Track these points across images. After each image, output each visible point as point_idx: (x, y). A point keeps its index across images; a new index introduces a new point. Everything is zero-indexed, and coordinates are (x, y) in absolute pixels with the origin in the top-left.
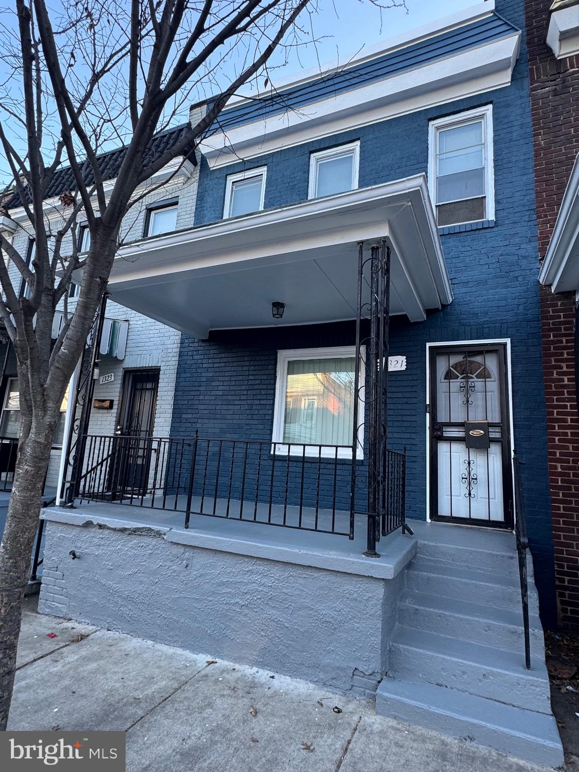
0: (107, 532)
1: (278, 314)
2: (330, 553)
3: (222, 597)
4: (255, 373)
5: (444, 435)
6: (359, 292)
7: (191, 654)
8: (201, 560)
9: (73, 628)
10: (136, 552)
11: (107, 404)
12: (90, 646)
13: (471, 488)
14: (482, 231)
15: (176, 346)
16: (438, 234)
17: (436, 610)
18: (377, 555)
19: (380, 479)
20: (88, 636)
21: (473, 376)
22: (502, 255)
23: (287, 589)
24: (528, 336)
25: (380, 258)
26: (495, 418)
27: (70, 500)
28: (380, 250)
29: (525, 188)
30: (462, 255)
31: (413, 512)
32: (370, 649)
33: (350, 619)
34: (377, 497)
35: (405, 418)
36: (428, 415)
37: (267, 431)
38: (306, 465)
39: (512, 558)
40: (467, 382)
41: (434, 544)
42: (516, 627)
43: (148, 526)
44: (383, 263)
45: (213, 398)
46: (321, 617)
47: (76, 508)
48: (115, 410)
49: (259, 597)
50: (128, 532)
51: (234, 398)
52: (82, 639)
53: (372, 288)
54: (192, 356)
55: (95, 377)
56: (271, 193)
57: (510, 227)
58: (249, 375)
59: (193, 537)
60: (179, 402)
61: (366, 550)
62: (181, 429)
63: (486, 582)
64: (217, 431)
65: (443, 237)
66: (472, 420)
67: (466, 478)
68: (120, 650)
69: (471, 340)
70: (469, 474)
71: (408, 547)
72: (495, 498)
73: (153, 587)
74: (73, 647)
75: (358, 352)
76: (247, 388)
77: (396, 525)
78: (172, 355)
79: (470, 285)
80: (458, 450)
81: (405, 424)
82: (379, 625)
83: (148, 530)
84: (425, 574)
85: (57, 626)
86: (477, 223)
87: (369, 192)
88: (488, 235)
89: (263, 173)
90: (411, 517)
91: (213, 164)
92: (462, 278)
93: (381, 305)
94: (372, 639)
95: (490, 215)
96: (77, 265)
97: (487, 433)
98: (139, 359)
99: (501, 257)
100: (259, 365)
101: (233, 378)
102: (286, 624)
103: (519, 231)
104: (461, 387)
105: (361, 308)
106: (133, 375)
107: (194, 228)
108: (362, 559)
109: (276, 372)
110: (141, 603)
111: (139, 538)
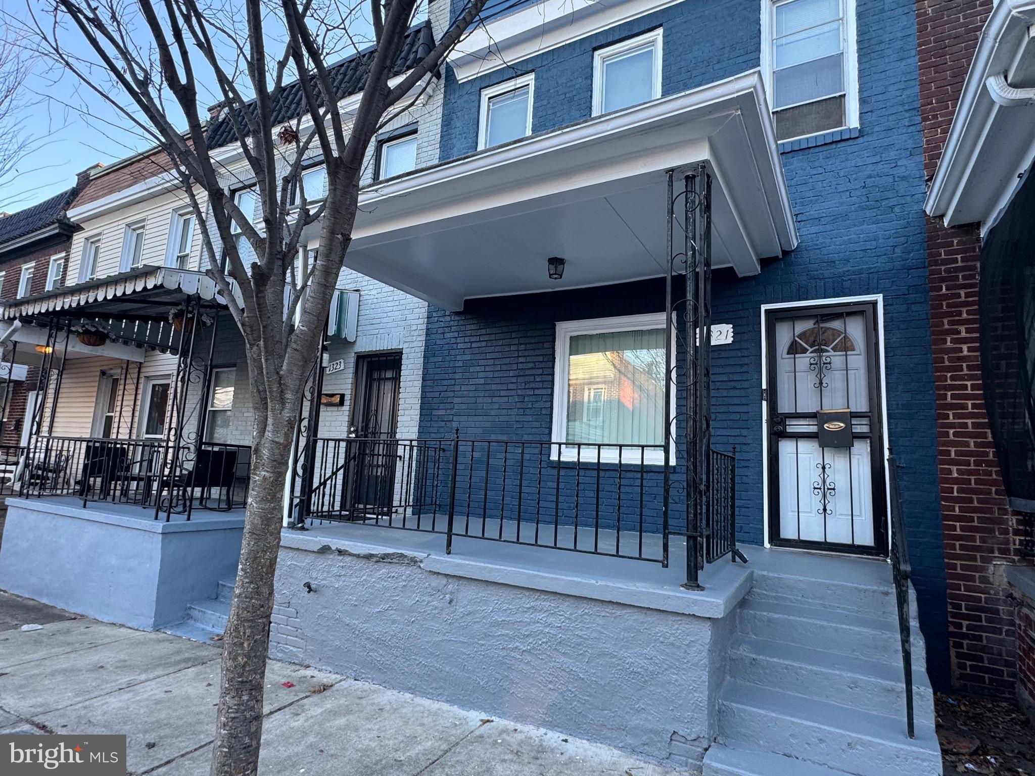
0: (348, 559)
1: (555, 274)
2: (637, 584)
3: (498, 641)
4: (526, 353)
5: (788, 431)
6: (670, 239)
7: (461, 711)
8: (469, 593)
9: (312, 677)
10: (385, 584)
11: (337, 399)
12: (336, 698)
13: (827, 502)
14: (839, 145)
15: (421, 321)
16: (778, 151)
17: (782, 661)
18: (699, 587)
19: (703, 487)
20: (331, 686)
21: (829, 349)
22: (870, 177)
23: (581, 630)
24: (908, 289)
25: (698, 191)
26: (861, 404)
27: (301, 520)
28: (698, 179)
29: (904, 79)
30: (811, 180)
31: (744, 534)
32: (693, 708)
33: (666, 669)
34: (699, 511)
35: (732, 409)
36: (764, 403)
37: (544, 430)
38: (602, 474)
39: (887, 594)
40: (820, 357)
41: (776, 575)
42: (893, 683)
43: (399, 551)
44: (702, 197)
45: (473, 388)
46: (628, 666)
47: (307, 530)
48: (346, 407)
49: (544, 640)
50: (375, 559)
51: (499, 387)
52: (324, 690)
53: (686, 231)
54: (443, 333)
55: (324, 365)
56: (540, 109)
57: (881, 137)
58: (518, 357)
59: (458, 565)
60: (429, 395)
61: (686, 581)
62: (431, 430)
63: (851, 625)
64: (481, 430)
65: (784, 157)
66: (827, 409)
67: (820, 489)
68: (373, 704)
69: (825, 298)
70: (824, 482)
71: (742, 578)
72: (860, 515)
73: (409, 628)
74: (315, 698)
75: (669, 321)
76: (516, 373)
77: (724, 551)
78: (416, 333)
79: (823, 221)
80: (808, 450)
81: (733, 417)
82: (705, 677)
83: (400, 557)
84: (765, 614)
85: (294, 674)
86: (833, 133)
87: (682, 99)
88: (849, 150)
89: (530, 82)
90: (743, 542)
91: (463, 75)
92: (812, 213)
93: (700, 255)
94: (696, 694)
95: (853, 120)
96: (308, 219)
97: (849, 426)
98: (375, 340)
99: (869, 180)
100: (532, 343)
101: (497, 362)
102: (581, 675)
103: (896, 141)
104: (811, 364)
105: (672, 260)
106: (368, 362)
107: (441, 165)
108: (681, 592)
109: (554, 351)
110: (395, 647)
111: (388, 566)
